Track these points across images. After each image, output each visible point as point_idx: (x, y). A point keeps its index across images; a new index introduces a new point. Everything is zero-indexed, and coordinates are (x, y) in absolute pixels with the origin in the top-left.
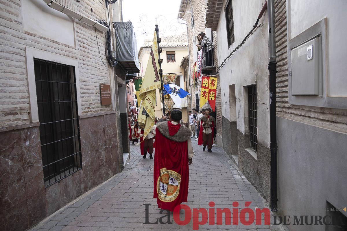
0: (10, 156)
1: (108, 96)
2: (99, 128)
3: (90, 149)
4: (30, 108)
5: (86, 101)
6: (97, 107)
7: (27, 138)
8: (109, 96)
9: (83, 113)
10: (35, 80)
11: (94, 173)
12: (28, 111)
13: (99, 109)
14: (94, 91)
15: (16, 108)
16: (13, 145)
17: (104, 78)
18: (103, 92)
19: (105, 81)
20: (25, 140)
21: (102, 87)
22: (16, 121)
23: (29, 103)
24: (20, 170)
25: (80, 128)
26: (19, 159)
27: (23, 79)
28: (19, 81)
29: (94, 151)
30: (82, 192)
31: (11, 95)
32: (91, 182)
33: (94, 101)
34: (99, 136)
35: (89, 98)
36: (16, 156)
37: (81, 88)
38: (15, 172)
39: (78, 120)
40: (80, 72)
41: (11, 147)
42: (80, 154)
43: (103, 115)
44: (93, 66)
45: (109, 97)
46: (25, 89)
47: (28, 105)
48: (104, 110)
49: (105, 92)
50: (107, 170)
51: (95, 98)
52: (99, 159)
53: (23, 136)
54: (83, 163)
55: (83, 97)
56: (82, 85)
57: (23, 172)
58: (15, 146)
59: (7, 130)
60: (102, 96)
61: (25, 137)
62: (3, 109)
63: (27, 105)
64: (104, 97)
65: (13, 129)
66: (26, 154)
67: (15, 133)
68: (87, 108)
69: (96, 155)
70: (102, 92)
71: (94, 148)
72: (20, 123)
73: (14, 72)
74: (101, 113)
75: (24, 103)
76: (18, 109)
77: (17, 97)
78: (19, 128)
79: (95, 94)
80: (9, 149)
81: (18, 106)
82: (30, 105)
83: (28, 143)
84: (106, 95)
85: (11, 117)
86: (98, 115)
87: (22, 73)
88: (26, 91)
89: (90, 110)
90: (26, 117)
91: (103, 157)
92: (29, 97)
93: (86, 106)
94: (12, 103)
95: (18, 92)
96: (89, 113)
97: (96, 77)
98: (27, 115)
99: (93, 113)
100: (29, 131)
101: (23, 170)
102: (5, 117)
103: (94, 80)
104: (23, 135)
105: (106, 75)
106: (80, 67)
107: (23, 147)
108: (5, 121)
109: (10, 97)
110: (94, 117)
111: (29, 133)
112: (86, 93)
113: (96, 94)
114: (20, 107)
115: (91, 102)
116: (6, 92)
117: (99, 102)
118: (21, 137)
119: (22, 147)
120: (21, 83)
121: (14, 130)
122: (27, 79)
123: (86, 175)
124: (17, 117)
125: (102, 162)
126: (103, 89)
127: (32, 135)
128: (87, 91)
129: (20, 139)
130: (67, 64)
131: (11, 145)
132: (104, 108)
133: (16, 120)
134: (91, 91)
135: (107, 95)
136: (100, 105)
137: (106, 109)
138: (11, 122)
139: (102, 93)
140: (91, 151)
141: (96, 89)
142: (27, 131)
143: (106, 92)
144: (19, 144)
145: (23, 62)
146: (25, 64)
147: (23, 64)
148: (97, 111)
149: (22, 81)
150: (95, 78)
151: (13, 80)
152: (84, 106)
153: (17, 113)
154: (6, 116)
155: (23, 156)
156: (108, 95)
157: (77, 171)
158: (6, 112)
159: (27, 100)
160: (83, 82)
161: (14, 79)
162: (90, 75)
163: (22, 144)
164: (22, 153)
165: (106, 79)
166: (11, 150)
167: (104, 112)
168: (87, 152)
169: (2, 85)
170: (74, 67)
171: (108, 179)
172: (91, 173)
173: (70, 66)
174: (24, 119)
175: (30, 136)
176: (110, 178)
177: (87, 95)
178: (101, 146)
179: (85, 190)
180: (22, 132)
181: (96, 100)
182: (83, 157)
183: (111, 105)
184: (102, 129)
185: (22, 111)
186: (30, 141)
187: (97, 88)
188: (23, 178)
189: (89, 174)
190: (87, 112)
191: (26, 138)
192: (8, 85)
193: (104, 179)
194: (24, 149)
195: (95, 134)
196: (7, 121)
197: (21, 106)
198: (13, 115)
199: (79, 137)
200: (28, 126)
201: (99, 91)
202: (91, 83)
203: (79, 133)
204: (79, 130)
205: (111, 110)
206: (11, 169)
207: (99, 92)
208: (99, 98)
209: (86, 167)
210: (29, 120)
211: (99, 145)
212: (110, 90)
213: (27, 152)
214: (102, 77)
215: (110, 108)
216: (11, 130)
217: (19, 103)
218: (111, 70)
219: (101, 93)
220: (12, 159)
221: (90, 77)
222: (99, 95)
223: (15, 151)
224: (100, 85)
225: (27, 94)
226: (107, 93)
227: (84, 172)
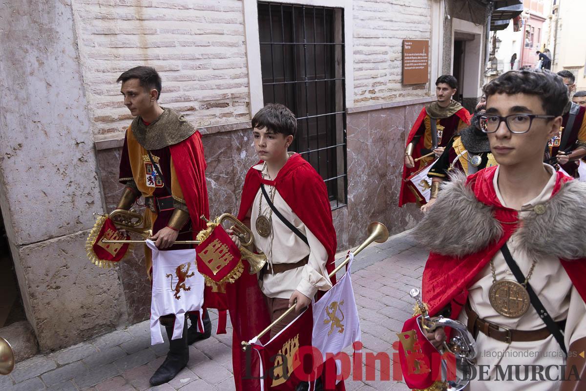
0: (214, 175)
1: (423, 66)
2: (391, 131)
3: (367, 171)
4: (249, 95)
5: (366, 79)
6: (390, 90)
7: (242, 146)
8: (425, 64)
9: (356, 101)
10: (260, 44)
11: (371, 217)
12: (247, 100)
13: (397, 93)
14: (387, 57)
15: (225, 95)
16: (219, 157)
17: (415, 25)
18: (409, 56)
19: (418, 33)
20: (239, 150)
21: (407, 45)
22: (225, 117)
23: (248, 85)
24: (229, 197)
25: (348, 131)
26: (229, 180)
27: (237, 43)
28: (230, 48)
29: (377, 176)
30: (343, 246)
31: (217, 72)
32: (364, 232)
33: (385, 77)
34: (390, 147)
35: (373, 73)
36: (224, 175)
37: (355, 53)
38: (222, 199)
39: (344, 116)
40: (355, 18)
41: (215, 161)
42: (346, 179)
43: (405, 106)
44: (389, 3)
45: (422, 68)
46: (241, 61)
47: (246, 90)
48: (409, 96)
49: (414, 56)
50: (402, 213)
51: (387, 71)
52: (386, 191)
53: (236, 143)
54: (350, 197)
55: (361, 69)
56: (360, 45)
57: (234, 200)
58: (222, 159)
59: (208, 133)
60: (407, 67)
61: (238, 145)
62: (204, 98)
63: (244, 90)
64: (410, 68)
65: (217, 131)
66: (240, 172)
67: (222, 137)
68: (367, 92)
69: (379, 184)
70: (407, 56)
71: (375, 169)
72: (232, 120)
73: (221, 32)
74: (399, 101)
75: (238, 86)
76: (229, 97)
77: (227, 77)
78: (229, 129)
79: (389, 63)
80: (211, 162)
81: (229, 92)
82: (249, 90)
83: (243, 155)
84: (416, 63)
85: (218, 111)
86: (390, 106)
87: (236, 33)
88: (242, 65)
89: (373, 96)
90: (242, 109)
91: (396, 188)
92: (247, 75)
93: (364, 89)
94: (219, 87)
95: (229, 67)
96: (371, 103)
97: (395, 26)
98: (245, 106)
99: (381, 102)
100: (246, 134)
101: (234, 197)
102: (207, 110)
103: (389, 33)
104: (236, 140)
105: (423, 18)
106: (357, 8)
107: (236, 161)
108: (207, 117)
109: (216, 77)
110: (382, 109)
111: (246, 139)
112: (368, 62)
113: (391, 63)
114: (232, 94)
115: (378, 80)
116: (207, 68)
117: (399, 78)
118: (231, 145)
119: (233, 160)
120: (235, 50)
121: (219, 133)
122: (244, 43)
123: (355, 219)
124: (226, 110)
125: (392, 198)
126: (409, 51)
127: (250, 141)
128: (370, 57)
129: (230, 147)
130: (325, 6)
131: (214, 157)
132: (410, 90)
133: (224, 115)
134: (380, 57)
135: (419, 63)
136: (399, 86)
137: (415, 93)
138: (217, 119)
139: (407, 60)
140: (368, 175)
141: (393, 52)
142: (242, 135)
143: (417, 56)
144: (228, 155)
145: (237, 11)
146: (242, 15)
147: (238, 16)
148: (390, 97)
149: (235, 46)
150: (392, 28)
151: (220, 46)
152: (361, 88)
153: (228, 104)
154: (208, 108)
155: (234, 175)
156: (422, 63)
157: (336, 209)
158: (209, 102)
159: (245, 80)
160: (361, 39)
161: (222, 44)
162: (381, 23)
163: (233, 155)
164: (233, 170)
165: (421, 27)
166: (214, 164)
167: (408, 100)
168: (360, 176)
169: (201, 57)
170: (343, 10)
171: (404, 230)
172: (366, 216)
173: (333, 8)
174: (239, 115)
175: (247, 143)
176: (409, 229)
177: (371, 65)
178: (393, 167)
179: (349, 245)
180: (233, 135)
181: (392, 74)
182: (351, 184)
183: (428, 83)
184: (400, 134)
185: (234, 100)
186: (246, 152)
187: (394, 48)
188: (235, 210)
189: (362, 218)
190: (366, 99)
191: (240, 146)
192: (211, 57)
193: (393, 229)
194: (236, 165)
195: (381, 143)
196: (209, 117)
197: (234, 91)
198: (221, 107)
199: (345, 147)
200: (243, 127)
201: (400, 55)
202: (381, 40)
203: (345, 141)
204: (345, 135)
205: (426, 94)
206: (215, 195)
207: (401, 58)
208: (399, 70)
209: (355, 204)
210: (248, 115)
211: (389, 165)
212: (427, 52)
213: (242, 170)
214: (411, 25)
215: (425, 91)
216: (214, 132)
217: (229, 87)
218: (435, 7)
219: (403, 59)
220: (217, 179)
221: (379, 28)
222: (399, 63)
223: (221, 166)
224: (403, 43)
225: (244, 70)
226: (419, 59)
227: (350, 213)
